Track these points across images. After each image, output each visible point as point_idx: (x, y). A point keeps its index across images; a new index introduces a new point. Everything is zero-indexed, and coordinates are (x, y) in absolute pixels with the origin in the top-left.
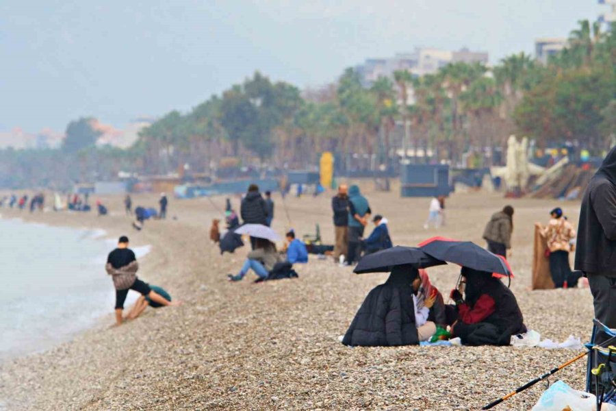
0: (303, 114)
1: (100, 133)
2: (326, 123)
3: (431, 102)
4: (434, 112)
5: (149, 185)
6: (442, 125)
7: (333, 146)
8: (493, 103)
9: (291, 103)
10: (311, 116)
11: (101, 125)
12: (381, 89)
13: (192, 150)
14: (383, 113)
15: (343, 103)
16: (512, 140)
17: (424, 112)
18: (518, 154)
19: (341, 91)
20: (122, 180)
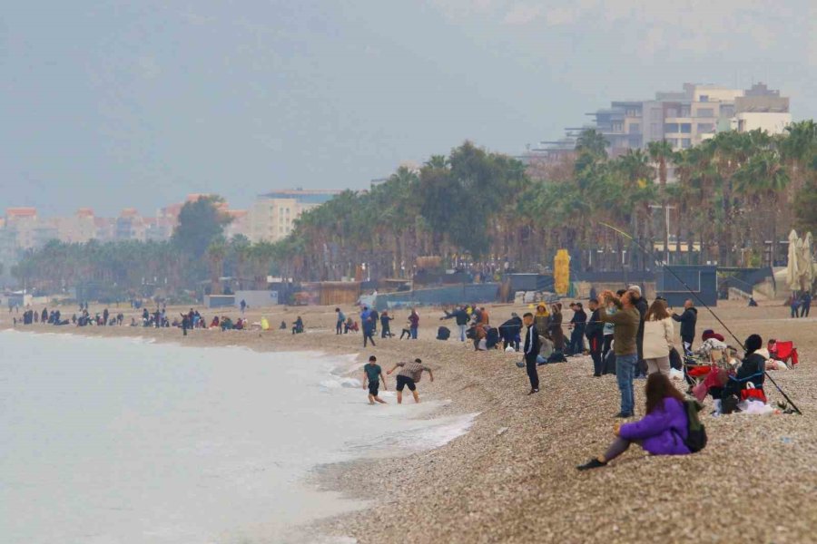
0: (529, 197)
1: (228, 220)
2: (559, 209)
3: (697, 183)
4: (701, 196)
5: (316, 294)
6: (711, 211)
7: (569, 239)
8: (775, 183)
9: (512, 183)
10: (540, 201)
11: (230, 207)
12: (632, 166)
13: (376, 245)
14: (635, 198)
15: (582, 184)
16: (793, 234)
17: (688, 196)
18: (801, 251)
19: (580, 167)
20: (273, 286)
